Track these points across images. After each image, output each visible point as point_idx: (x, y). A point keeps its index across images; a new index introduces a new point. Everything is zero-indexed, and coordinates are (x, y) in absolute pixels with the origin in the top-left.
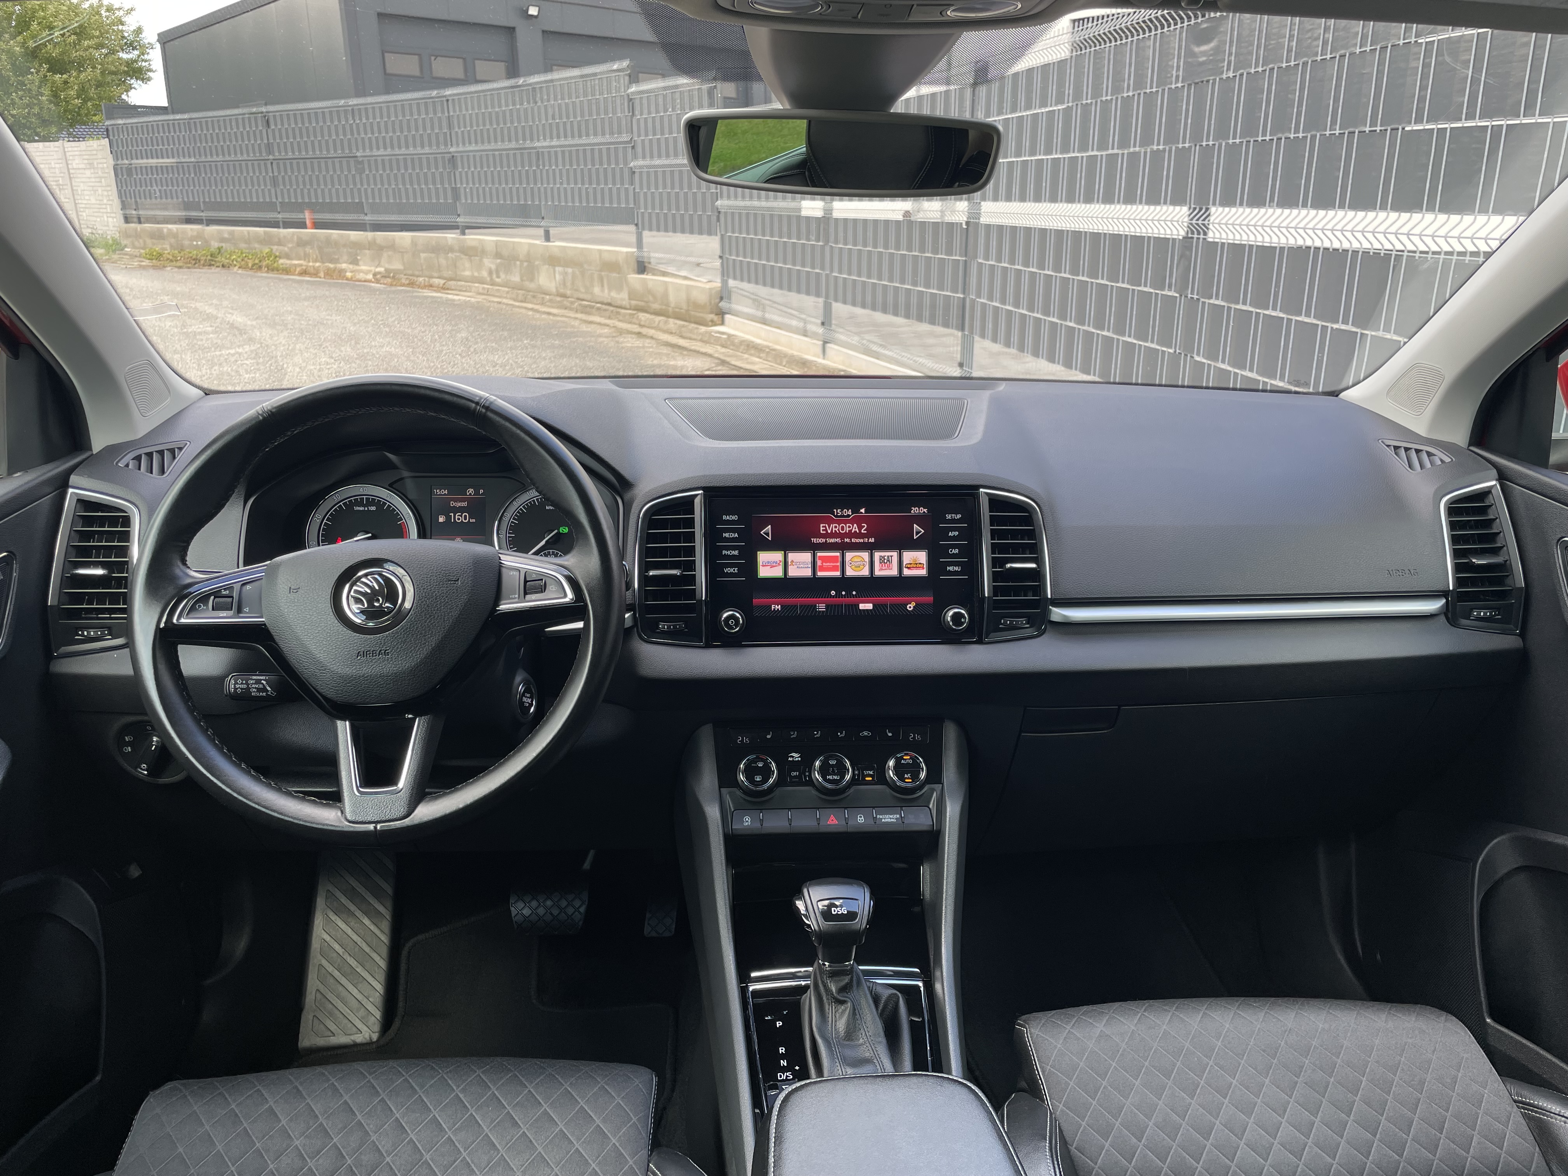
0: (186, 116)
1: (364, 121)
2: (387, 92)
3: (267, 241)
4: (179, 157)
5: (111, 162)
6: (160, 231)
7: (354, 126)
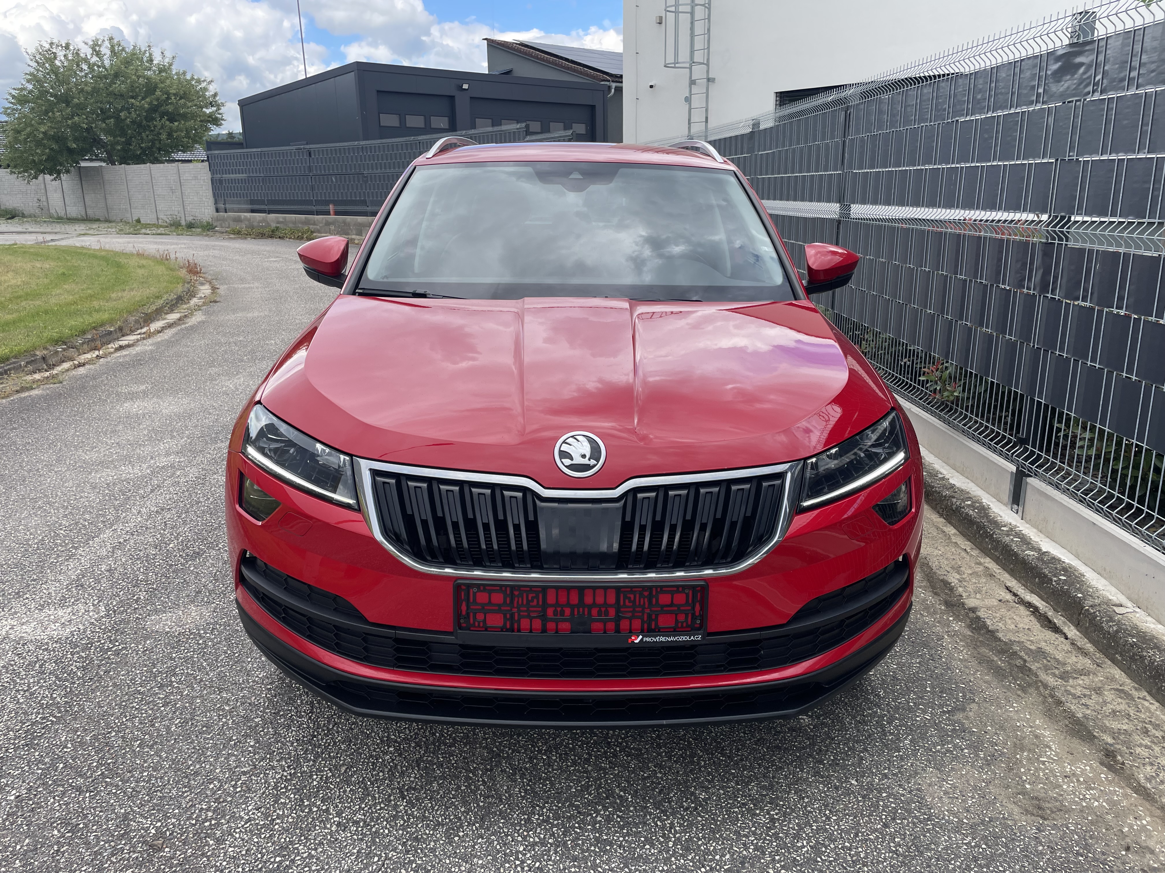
1: (369, 153)
3: (307, 222)
5: (209, 175)
6: (240, 217)
7: (363, 156)
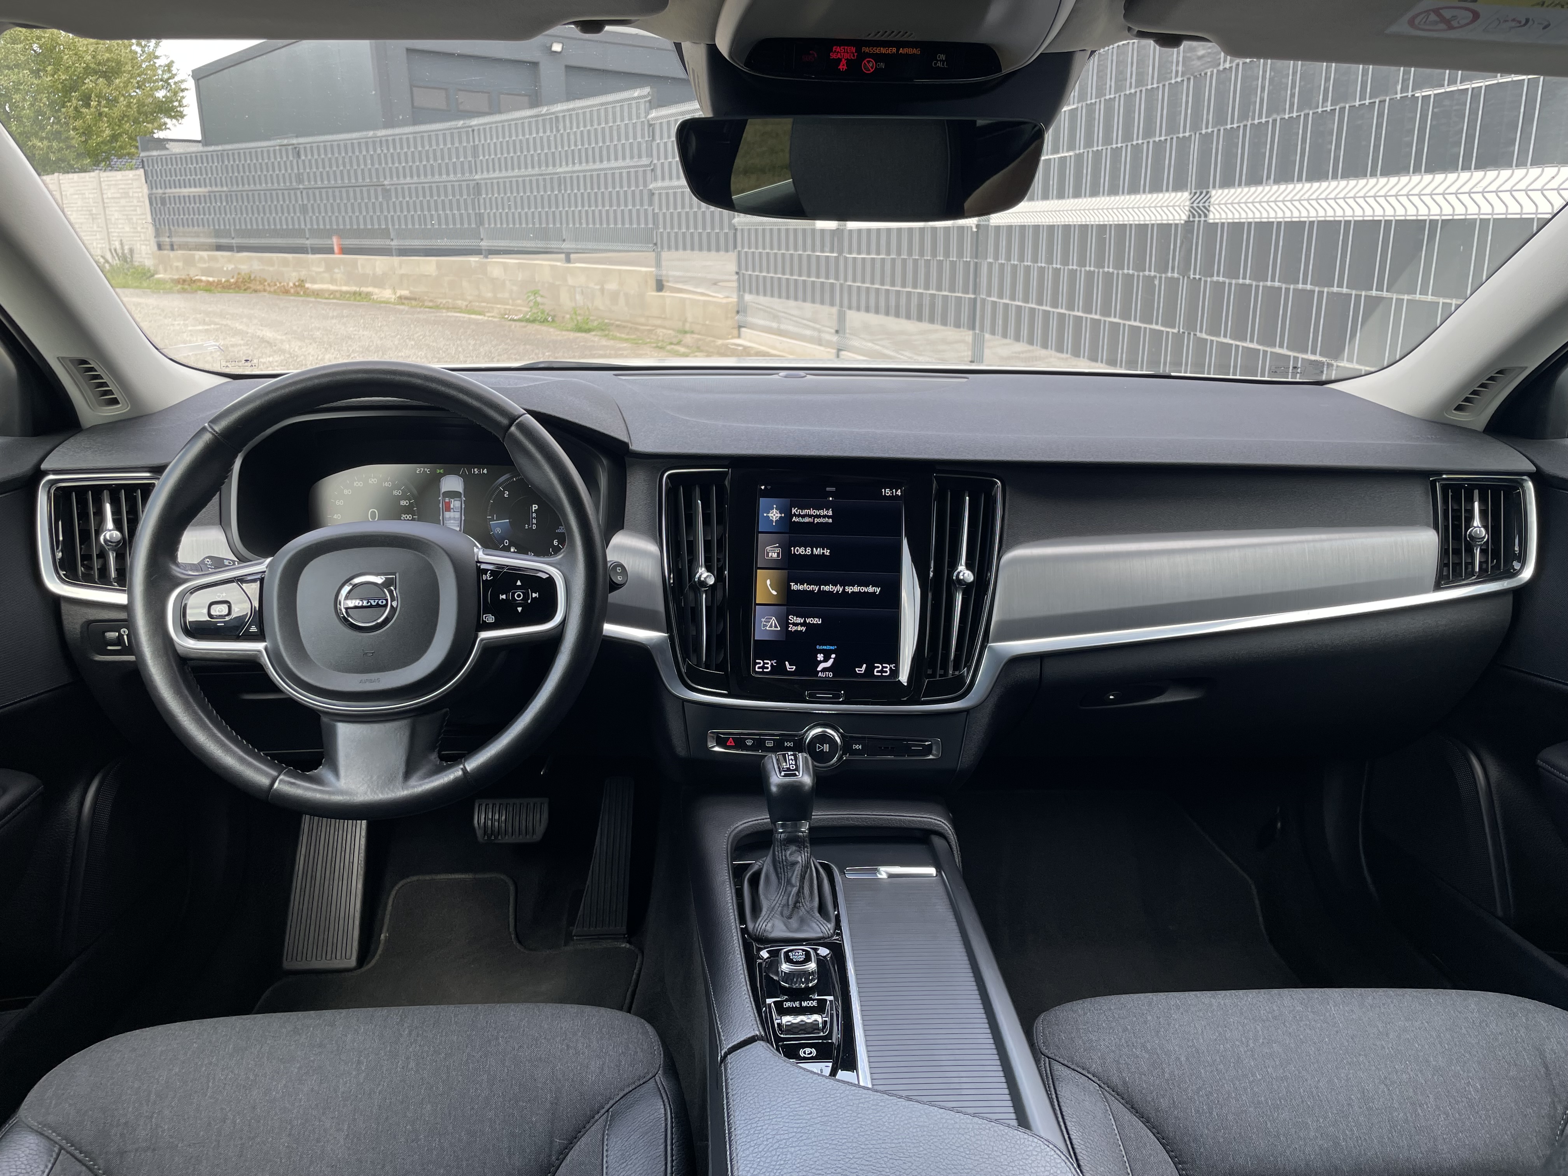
0: (220, 148)
1: (392, 150)
2: (415, 123)
3: (295, 266)
4: (211, 186)
5: (146, 190)
6: (192, 257)
7: (382, 155)
